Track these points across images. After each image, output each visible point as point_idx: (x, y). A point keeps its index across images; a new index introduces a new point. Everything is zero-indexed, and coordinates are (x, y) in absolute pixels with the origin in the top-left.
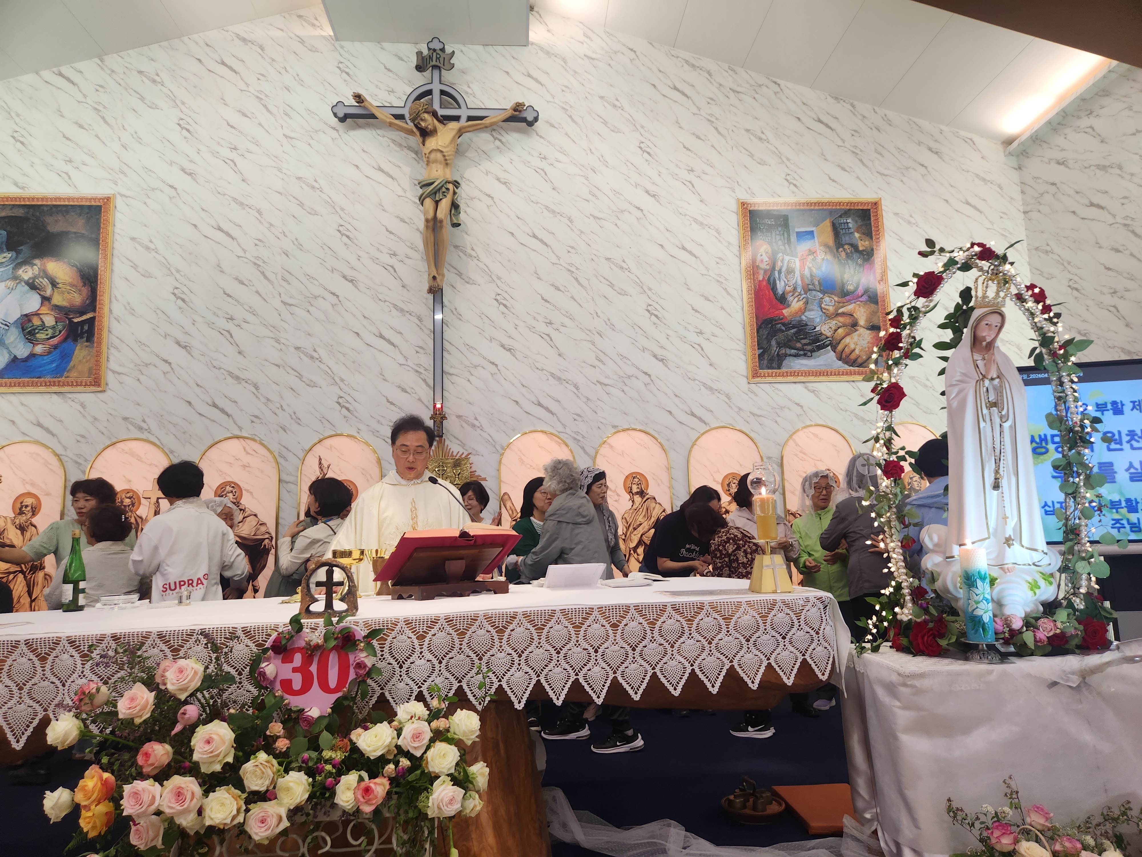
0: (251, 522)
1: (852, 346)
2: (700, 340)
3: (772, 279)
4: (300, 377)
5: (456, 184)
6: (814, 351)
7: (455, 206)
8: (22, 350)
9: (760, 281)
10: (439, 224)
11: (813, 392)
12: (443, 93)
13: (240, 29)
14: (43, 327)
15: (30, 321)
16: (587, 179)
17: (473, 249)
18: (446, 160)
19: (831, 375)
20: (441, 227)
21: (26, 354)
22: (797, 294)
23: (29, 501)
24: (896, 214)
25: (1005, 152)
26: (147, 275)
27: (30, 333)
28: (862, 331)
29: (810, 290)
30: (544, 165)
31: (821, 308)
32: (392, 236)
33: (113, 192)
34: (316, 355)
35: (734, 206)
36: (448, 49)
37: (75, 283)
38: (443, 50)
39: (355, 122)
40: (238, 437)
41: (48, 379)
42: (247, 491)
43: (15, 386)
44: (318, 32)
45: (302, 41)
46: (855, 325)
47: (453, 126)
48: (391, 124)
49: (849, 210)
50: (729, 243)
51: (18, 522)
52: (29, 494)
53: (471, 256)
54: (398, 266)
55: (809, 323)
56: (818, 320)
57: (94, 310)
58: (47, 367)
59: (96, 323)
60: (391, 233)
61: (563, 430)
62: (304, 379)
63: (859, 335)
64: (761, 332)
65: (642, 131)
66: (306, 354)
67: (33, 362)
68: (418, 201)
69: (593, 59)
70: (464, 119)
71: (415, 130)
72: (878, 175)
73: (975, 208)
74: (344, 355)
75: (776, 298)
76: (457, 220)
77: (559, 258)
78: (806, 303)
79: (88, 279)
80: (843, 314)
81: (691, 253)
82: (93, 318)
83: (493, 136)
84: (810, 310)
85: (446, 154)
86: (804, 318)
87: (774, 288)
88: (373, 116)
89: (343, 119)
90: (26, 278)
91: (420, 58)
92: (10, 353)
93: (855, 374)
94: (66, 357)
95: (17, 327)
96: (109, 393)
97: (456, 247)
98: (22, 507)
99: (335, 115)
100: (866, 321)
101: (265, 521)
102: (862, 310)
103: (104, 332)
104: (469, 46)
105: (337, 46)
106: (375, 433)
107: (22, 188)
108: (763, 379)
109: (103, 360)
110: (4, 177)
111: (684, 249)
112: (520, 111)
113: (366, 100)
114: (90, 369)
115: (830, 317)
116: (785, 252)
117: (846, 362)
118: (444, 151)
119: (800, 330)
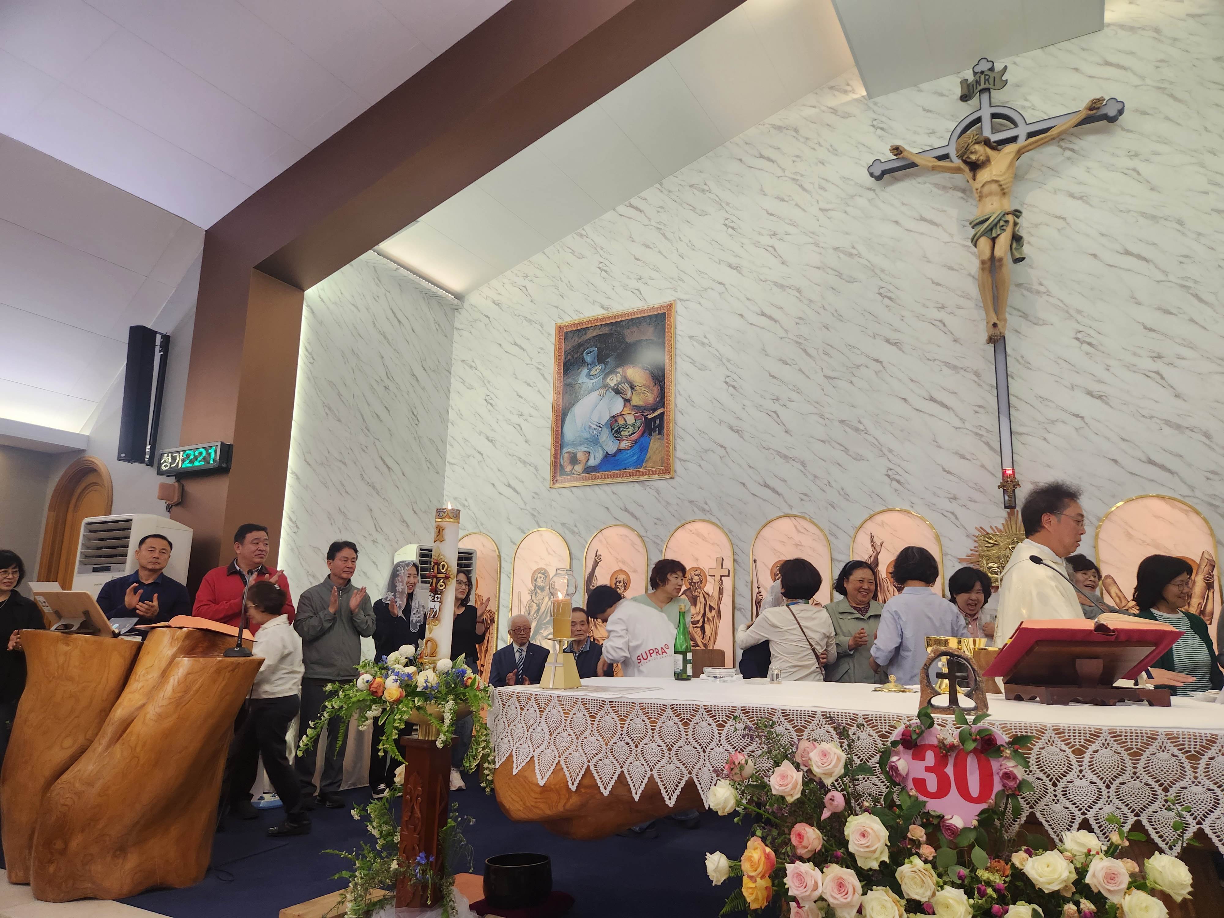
5: (1017, 213)
7: (1017, 239)
8: (612, 447)
10: (998, 264)
12: (994, 116)
13: (775, 119)
14: (626, 425)
15: (616, 421)
17: (1041, 284)
18: (1002, 189)
20: (1001, 266)
21: (615, 450)
23: (621, 577)
26: (703, 368)
27: (617, 431)
30: (1135, 163)
32: (939, 288)
33: (674, 299)
34: (861, 427)
36: (998, 67)
37: (648, 384)
38: (990, 69)
39: (893, 177)
40: (789, 516)
41: (631, 470)
44: (851, 97)
45: (834, 111)
47: (1010, 148)
48: (934, 168)
52: (621, 571)
53: (1038, 292)
54: (947, 319)
57: (663, 407)
58: (630, 460)
60: (938, 284)
61: (1189, 493)
62: (850, 453)
66: (851, 427)
67: (620, 457)
68: (970, 244)
71: (963, 166)
74: (891, 424)
76: (1021, 253)
77: (1166, 273)
79: (657, 379)
82: (663, 413)
83: (1061, 147)
85: (1002, 182)
88: (913, 165)
89: (879, 178)
90: (612, 385)
91: (965, 86)
92: (603, 449)
94: (644, 449)
95: (607, 428)
96: (677, 479)
97: (1019, 285)
98: (617, 582)
99: (872, 175)
103: (672, 424)
104: (1025, 54)
105: (871, 105)
106: (931, 506)
107: (607, 309)
109: (672, 449)
110: (594, 302)
112: (1098, 108)
113: (905, 150)
114: (662, 459)
118: (1000, 180)
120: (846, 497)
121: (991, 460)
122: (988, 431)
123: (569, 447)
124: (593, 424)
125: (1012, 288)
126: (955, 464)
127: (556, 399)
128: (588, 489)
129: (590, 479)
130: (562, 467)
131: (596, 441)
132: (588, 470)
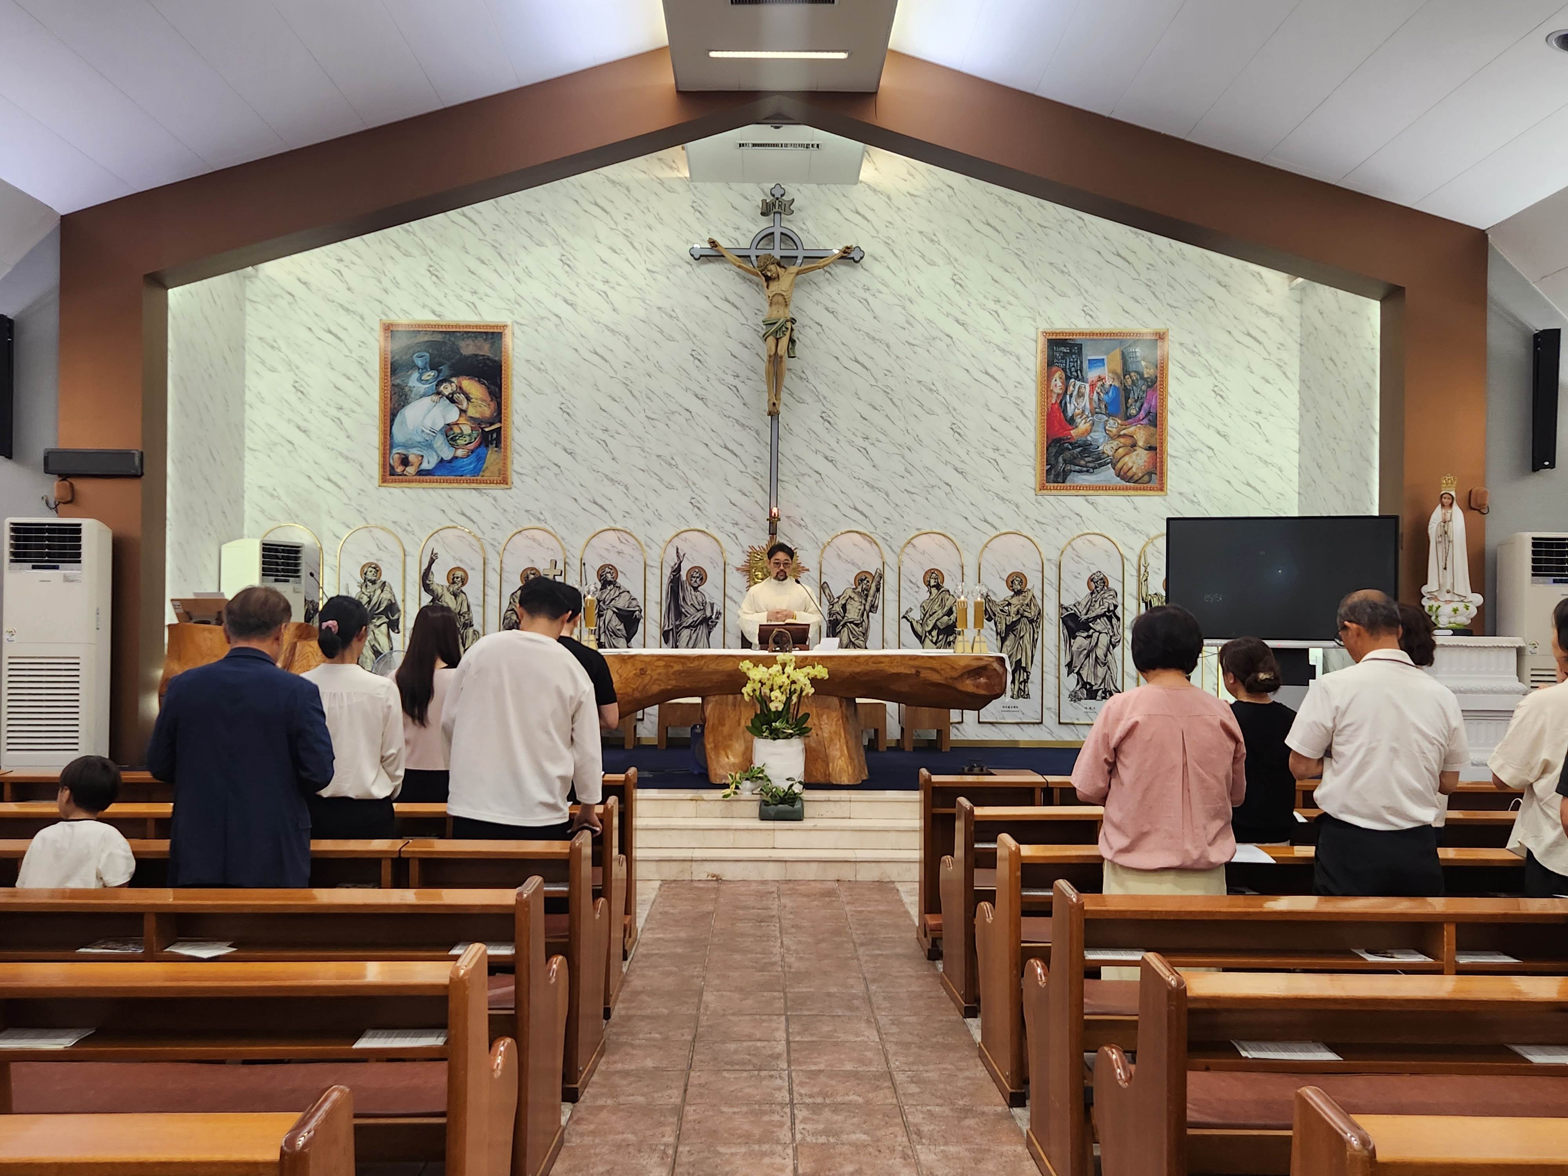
0: (625, 597)
1: (1130, 465)
2: (996, 455)
3: (1063, 402)
5: (793, 321)
6: (1096, 468)
7: (792, 341)
8: (447, 454)
9: (1053, 404)
10: (779, 358)
11: (1092, 504)
12: (782, 234)
14: (462, 435)
15: (451, 429)
16: (904, 308)
17: (803, 373)
18: (786, 301)
19: (1109, 489)
20: (781, 362)
21: (450, 457)
22: (1085, 416)
23: (459, 574)
24: (1180, 344)
25: (1289, 286)
26: (539, 392)
27: (452, 439)
28: (1140, 451)
29: (1096, 413)
30: (867, 295)
31: (1105, 430)
32: (736, 360)
33: (510, 321)
34: (673, 462)
35: (1034, 333)
36: (789, 196)
37: (484, 398)
38: (784, 196)
39: (707, 260)
40: (614, 529)
41: (468, 477)
42: (622, 572)
44: (675, 174)
45: (661, 182)
46: (1134, 445)
48: (739, 265)
49: (1139, 339)
50: (1028, 369)
51: (451, 590)
52: (459, 568)
53: (801, 378)
54: (740, 386)
55: (1093, 443)
56: (1101, 440)
57: (500, 422)
58: (467, 468)
59: (502, 432)
60: (735, 357)
61: (874, 529)
62: (664, 483)
63: (1137, 455)
64: (1050, 449)
65: (956, 264)
66: (665, 461)
67: (456, 464)
69: (915, 196)
72: (1168, 307)
73: (1255, 339)
74: (696, 462)
75: (1066, 420)
76: (794, 353)
77: (877, 381)
78: (1093, 424)
79: (493, 395)
80: (1125, 435)
81: (993, 377)
82: (500, 428)
84: (1095, 432)
85: (786, 296)
86: (1089, 438)
87: (1065, 411)
89: (697, 259)
90: (447, 394)
91: (764, 204)
92: (438, 455)
94: (481, 459)
95: (442, 434)
96: (514, 489)
99: (692, 255)
100: (1144, 442)
102: (1142, 432)
104: (806, 185)
105: (692, 188)
106: (720, 529)
107: (439, 316)
108: (1049, 492)
109: (509, 462)
110: (424, 306)
111: (987, 373)
112: (849, 252)
113: (718, 243)
114: (499, 470)
115: (1113, 438)
116: (1077, 378)
117: (1123, 479)
118: (784, 294)
119: (1085, 450)
120: (660, 517)
121: (762, 497)
122: (762, 477)
123: (399, 448)
124: (427, 429)
126: (737, 498)
127: (383, 398)
128: (421, 491)
129: (423, 482)
130: (392, 467)
131: (429, 445)
132: (421, 473)
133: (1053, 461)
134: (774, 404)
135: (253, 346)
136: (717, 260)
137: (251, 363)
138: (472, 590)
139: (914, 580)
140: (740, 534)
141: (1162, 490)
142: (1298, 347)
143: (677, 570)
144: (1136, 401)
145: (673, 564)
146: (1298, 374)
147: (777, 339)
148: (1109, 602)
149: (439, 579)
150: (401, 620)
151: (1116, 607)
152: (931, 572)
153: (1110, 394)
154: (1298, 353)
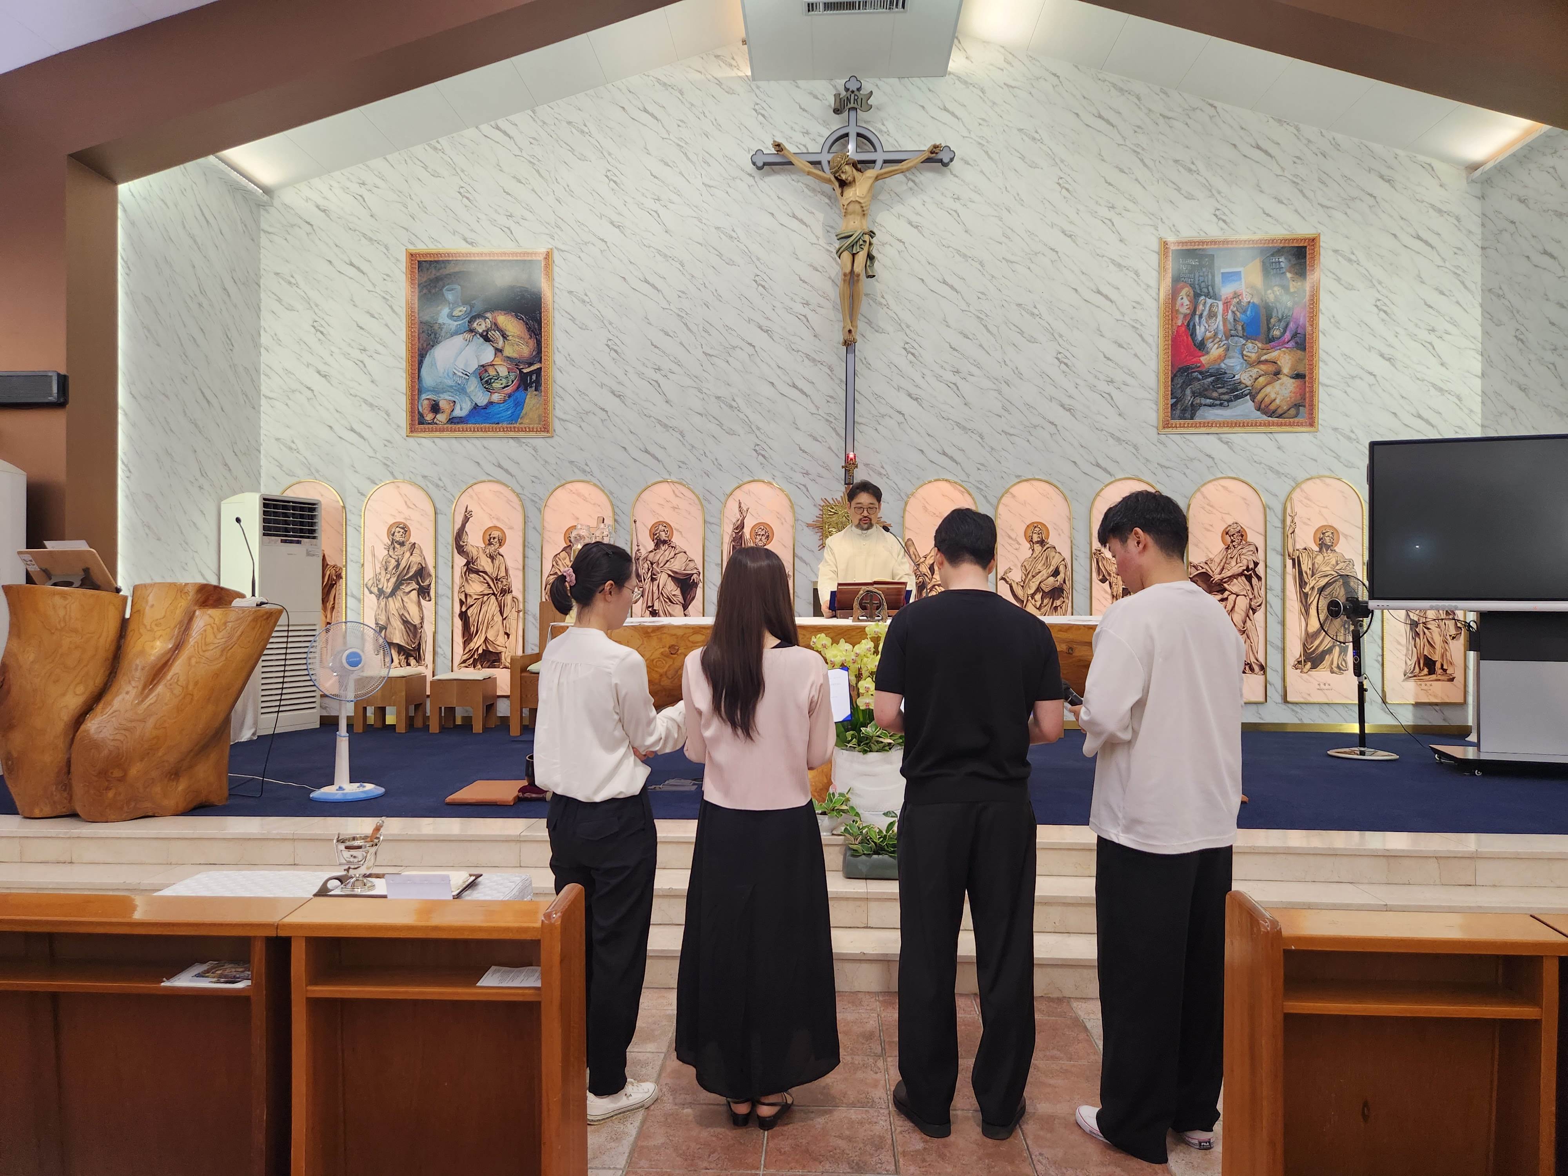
0: (681, 558)
1: (1273, 396)
2: (1110, 389)
3: (1191, 324)
4: (721, 425)
5: (872, 234)
6: (1232, 401)
7: (870, 257)
8: (482, 399)
9: (1179, 326)
10: (856, 278)
11: (1227, 443)
12: (859, 135)
13: (660, 74)
14: (498, 377)
15: (486, 371)
16: (1001, 219)
17: (883, 297)
18: (863, 211)
19: (1248, 426)
20: (858, 280)
21: (485, 402)
22: (1218, 340)
23: (496, 534)
24: (1336, 251)
25: (1467, 178)
26: (584, 327)
27: (487, 382)
28: (1284, 379)
29: (1232, 336)
30: (957, 206)
31: (1243, 355)
32: (805, 285)
33: (551, 247)
34: (735, 405)
35: (1155, 245)
36: (865, 89)
37: (522, 335)
38: (859, 89)
39: (772, 169)
40: (667, 481)
41: (505, 425)
42: (677, 530)
43: (478, 431)
44: (738, 73)
45: (719, 83)
46: (1277, 373)
47: (871, 173)
48: (809, 173)
49: (1283, 248)
50: (1148, 286)
51: (488, 552)
52: (496, 528)
53: (881, 304)
54: (811, 316)
55: (1228, 372)
56: (1238, 368)
57: (540, 362)
58: (504, 414)
59: (543, 373)
60: (804, 282)
61: (966, 479)
62: (724, 428)
63: (1282, 384)
64: (1175, 381)
65: (1062, 166)
66: (725, 403)
67: (492, 410)
69: (1013, 87)
70: (879, 163)
71: (833, 179)
72: (1319, 207)
73: (1426, 242)
74: (760, 404)
75: (1195, 345)
76: (873, 272)
77: (968, 305)
78: (1227, 349)
79: (532, 331)
80: (1266, 361)
81: (1106, 297)
82: (541, 368)
83: (906, 177)
84: (1230, 358)
85: (863, 205)
86: (1223, 366)
87: (1193, 334)
88: (790, 163)
89: (761, 167)
90: (481, 331)
91: (838, 100)
92: (471, 400)
93: (1273, 425)
94: (519, 405)
95: (476, 377)
96: (556, 438)
97: (867, 295)
98: (490, 538)
99: (754, 164)
100: (1290, 369)
101: (693, 557)
102: (1287, 357)
103: (550, 382)
104: (885, 79)
105: (754, 87)
106: (789, 480)
107: (471, 244)
108: (1175, 430)
109: (550, 407)
110: (454, 233)
111: (1099, 292)
112: (937, 153)
113: (785, 148)
114: (539, 416)
115: (1251, 365)
116: (1208, 295)
117: (1265, 413)
118: (862, 201)
119: (1218, 379)
120: (720, 467)
121: (837, 443)
122: (836, 419)
123: (428, 393)
124: (459, 372)
125: (864, 298)
126: (809, 445)
127: (410, 337)
128: (454, 441)
129: (455, 431)
130: (421, 415)
131: (461, 390)
132: (452, 420)
133: (1179, 393)
134: (850, 331)
135: (268, 282)
136: (784, 170)
137: (267, 302)
138: (511, 553)
139: (1013, 536)
140: (811, 486)
141: (1312, 425)
142: (1479, 251)
143: (740, 527)
144: (1280, 320)
145: (734, 520)
146: (1479, 284)
147: (854, 255)
148: (1247, 560)
149: (474, 540)
150: (433, 586)
151: (1256, 564)
152: (1034, 526)
153: (1248, 313)
154: (1480, 259)
